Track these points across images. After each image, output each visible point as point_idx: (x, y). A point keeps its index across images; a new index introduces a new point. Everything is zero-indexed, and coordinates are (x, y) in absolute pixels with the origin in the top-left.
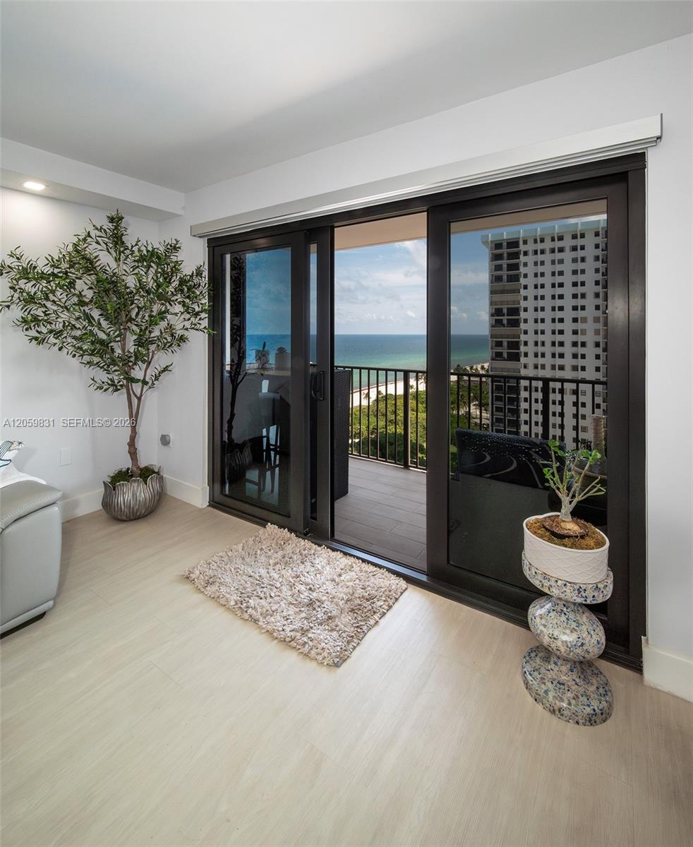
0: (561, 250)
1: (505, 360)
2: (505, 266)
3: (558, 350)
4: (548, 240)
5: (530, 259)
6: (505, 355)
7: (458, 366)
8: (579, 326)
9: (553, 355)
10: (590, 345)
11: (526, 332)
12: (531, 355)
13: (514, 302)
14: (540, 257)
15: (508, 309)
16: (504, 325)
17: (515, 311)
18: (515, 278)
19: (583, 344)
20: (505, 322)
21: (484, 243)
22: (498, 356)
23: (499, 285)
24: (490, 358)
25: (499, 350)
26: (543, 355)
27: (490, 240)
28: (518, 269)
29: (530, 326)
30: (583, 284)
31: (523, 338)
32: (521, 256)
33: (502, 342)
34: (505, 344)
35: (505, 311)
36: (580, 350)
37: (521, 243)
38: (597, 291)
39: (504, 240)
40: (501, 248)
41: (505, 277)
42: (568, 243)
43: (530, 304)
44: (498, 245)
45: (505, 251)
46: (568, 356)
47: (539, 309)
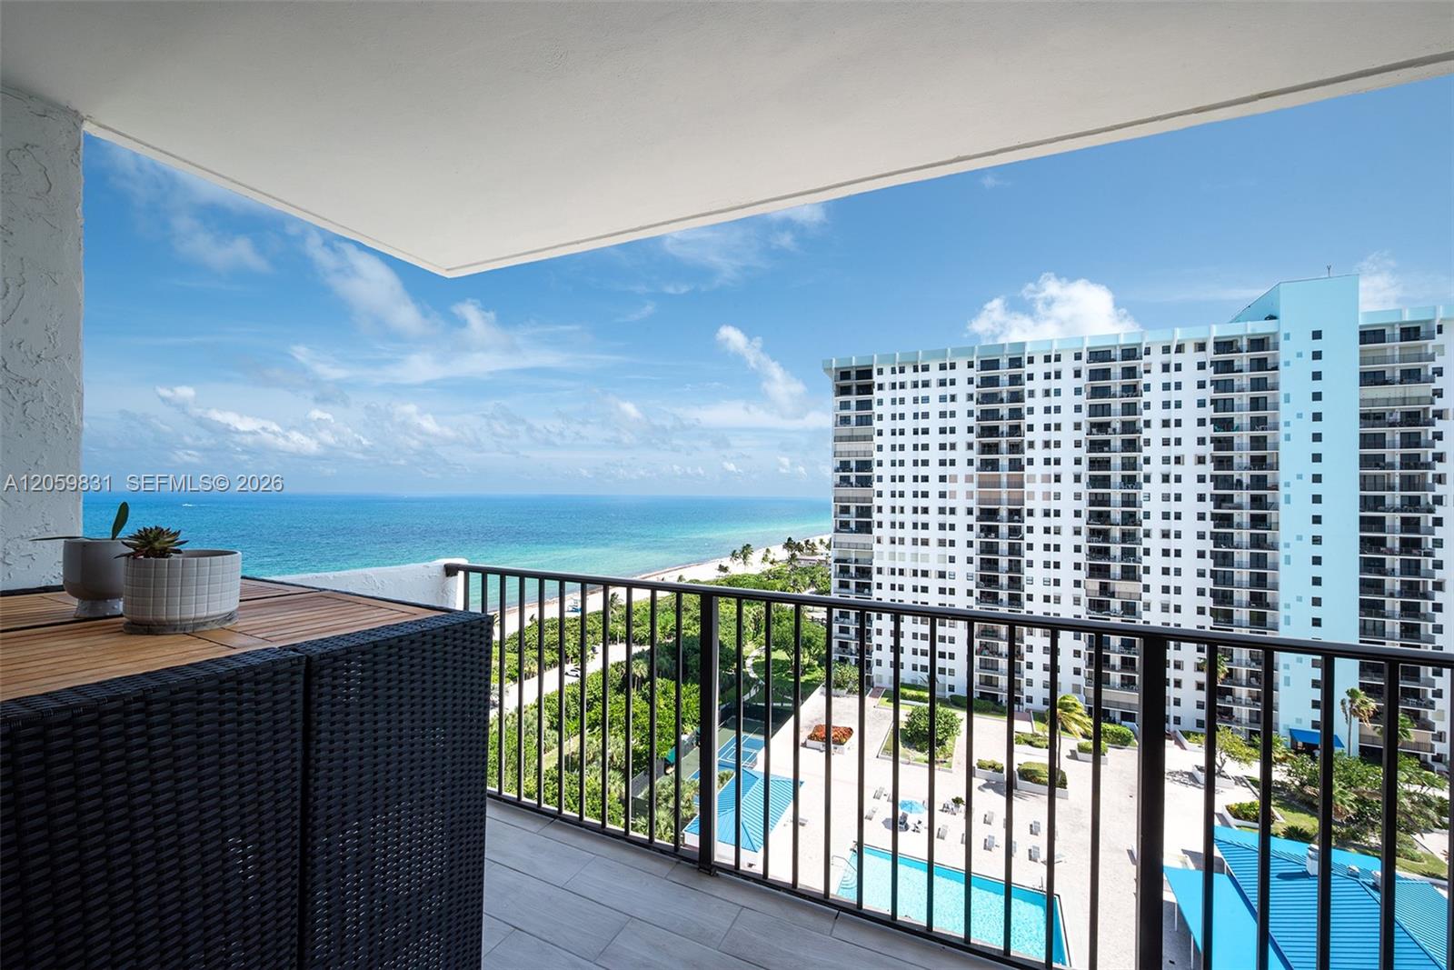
0: (926, 384)
1: (852, 532)
2: (853, 404)
3: (921, 518)
4: (909, 370)
5: (886, 395)
6: (853, 525)
7: (790, 539)
8: (947, 487)
9: (915, 526)
10: (961, 511)
11: (880, 494)
12: (886, 525)
13: (865, 454)
14: (899, 393)
15: (857, 462)
16: (851, 485)
17: (865, 465)
18: (865, 421)
19: (953, 511)
20: (853, 480)
21: (825, 370)
22: (844, 526)
23: (845, 430)
24: (833, 530)
25: (845, 518)
26: (902, 525)
27: (834, 367)
28: (871, 408)
29: (886, 487)
30: (953, 431)
31: (877, 502)
32: (875, 390)
33: (849, 507)
34: (853, 510)
35: (853, 465)
36: (949, 519)
37: (875, 372)
38: (970, 441)
39: (852, 367)
40: (849, 378)
41: (853, 419)
42: (934, 375)
43: (886, 456)
44: (845, 375)
45: (853, 382)
46: (934, 526)
47: (897, 463)
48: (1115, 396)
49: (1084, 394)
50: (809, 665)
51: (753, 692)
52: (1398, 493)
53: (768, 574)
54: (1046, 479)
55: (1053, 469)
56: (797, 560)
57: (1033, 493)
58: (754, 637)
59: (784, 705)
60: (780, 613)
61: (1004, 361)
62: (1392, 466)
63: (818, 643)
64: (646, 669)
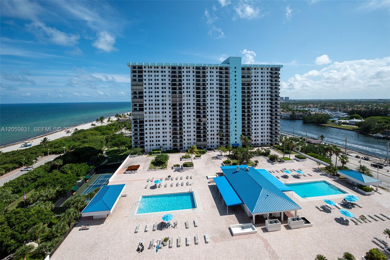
0: (158, 72)
1: (138, 111)
2: (137, 76)
3: (157, 106)
4: (153, 68)
5: (147, 74)
6: (138, 109)
7: (117, 114)
8: (164, 98)
9: (156, 109)
10: (168, 104)
11: (146, 101)
12: (148, 109)
13: (141, 89)
14: (150, 74)
15: (139, 92)
16: (137, 98)
17: (141, 93)
18: (141, 81)
19: (165, 104)
20: (138, 97)
21: (128, 65)
22: (135, 110)
23: (135, 83)
24: (132, 111)
25: (135, 107)
26: (152, 109)
27: (131, 65)
28: (142, 77)
29: (147, 98)
30: (165, 84)
31: (145, 103)
32: (144, 72)
33: (136, 104)
34: (138, 105)
35: (138, 93)
36: (165, 106)
37: (143, 67)
38: (169, 87)
39: (137, 65)
40: (136, 68)
41: (137, 80)
42: (160, 69)
43: (147, 90)
44: (134, 67)
45: (137, 70)
46: (161, 108)
47: (150, 92)
48: (201, 78)
49: (195, 77)
50: (125, 150)
51: (106, 161)
52: (247, 98)
53: (110, 125)
54: (187, 96)
55: (189, 94)
56: (120, 120)
57: (184, 99)
58: (106, 144)
59: (117, 162)
60: (115, 136)
61: (177, 68)
62: (246, 93)
63: (128, 143)
64: (62, 162)
